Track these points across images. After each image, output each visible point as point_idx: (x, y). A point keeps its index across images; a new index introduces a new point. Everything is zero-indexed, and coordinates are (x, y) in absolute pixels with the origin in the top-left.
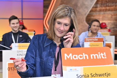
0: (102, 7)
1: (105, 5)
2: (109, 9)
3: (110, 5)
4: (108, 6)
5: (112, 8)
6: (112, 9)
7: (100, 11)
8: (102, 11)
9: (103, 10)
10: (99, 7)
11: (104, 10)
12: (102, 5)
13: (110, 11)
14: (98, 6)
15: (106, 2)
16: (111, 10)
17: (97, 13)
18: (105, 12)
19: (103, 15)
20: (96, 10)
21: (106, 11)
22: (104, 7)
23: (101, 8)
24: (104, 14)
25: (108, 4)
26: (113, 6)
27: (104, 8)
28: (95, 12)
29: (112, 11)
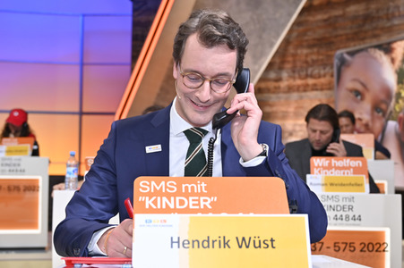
0: (294, 78)
1: (303, 74)
2: (315, 85)
3: (316, 72)
4: (312, 76)
5: (323, 80)
6: (322, 85)
7: (290, 89)
8: (294, 91)
9: (298, 89)
10: (287, 80)
11: (301, 89)
12: (294, 72)
13: (317, 90)
14: (285, 75)
15: (305, 65)
16: (319, 87)
17: (281, 95)
18: (303, 94)
19: (296, 101)
20: (279, 88)
21: (305, 91)
22: (300, 78)
23: (292, 82)
24: (301, 98)
25: (310, 70)
26: (325, 76)
27: (299, 82)
28: (274, 92)
29: (322, 90)
